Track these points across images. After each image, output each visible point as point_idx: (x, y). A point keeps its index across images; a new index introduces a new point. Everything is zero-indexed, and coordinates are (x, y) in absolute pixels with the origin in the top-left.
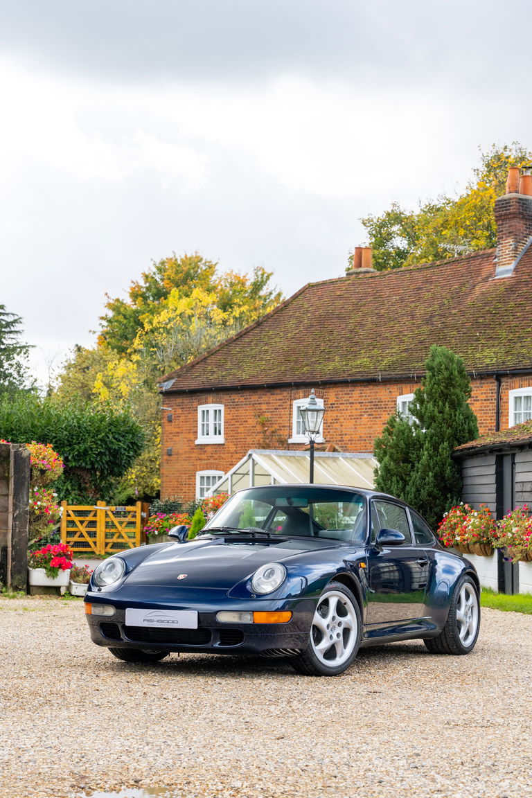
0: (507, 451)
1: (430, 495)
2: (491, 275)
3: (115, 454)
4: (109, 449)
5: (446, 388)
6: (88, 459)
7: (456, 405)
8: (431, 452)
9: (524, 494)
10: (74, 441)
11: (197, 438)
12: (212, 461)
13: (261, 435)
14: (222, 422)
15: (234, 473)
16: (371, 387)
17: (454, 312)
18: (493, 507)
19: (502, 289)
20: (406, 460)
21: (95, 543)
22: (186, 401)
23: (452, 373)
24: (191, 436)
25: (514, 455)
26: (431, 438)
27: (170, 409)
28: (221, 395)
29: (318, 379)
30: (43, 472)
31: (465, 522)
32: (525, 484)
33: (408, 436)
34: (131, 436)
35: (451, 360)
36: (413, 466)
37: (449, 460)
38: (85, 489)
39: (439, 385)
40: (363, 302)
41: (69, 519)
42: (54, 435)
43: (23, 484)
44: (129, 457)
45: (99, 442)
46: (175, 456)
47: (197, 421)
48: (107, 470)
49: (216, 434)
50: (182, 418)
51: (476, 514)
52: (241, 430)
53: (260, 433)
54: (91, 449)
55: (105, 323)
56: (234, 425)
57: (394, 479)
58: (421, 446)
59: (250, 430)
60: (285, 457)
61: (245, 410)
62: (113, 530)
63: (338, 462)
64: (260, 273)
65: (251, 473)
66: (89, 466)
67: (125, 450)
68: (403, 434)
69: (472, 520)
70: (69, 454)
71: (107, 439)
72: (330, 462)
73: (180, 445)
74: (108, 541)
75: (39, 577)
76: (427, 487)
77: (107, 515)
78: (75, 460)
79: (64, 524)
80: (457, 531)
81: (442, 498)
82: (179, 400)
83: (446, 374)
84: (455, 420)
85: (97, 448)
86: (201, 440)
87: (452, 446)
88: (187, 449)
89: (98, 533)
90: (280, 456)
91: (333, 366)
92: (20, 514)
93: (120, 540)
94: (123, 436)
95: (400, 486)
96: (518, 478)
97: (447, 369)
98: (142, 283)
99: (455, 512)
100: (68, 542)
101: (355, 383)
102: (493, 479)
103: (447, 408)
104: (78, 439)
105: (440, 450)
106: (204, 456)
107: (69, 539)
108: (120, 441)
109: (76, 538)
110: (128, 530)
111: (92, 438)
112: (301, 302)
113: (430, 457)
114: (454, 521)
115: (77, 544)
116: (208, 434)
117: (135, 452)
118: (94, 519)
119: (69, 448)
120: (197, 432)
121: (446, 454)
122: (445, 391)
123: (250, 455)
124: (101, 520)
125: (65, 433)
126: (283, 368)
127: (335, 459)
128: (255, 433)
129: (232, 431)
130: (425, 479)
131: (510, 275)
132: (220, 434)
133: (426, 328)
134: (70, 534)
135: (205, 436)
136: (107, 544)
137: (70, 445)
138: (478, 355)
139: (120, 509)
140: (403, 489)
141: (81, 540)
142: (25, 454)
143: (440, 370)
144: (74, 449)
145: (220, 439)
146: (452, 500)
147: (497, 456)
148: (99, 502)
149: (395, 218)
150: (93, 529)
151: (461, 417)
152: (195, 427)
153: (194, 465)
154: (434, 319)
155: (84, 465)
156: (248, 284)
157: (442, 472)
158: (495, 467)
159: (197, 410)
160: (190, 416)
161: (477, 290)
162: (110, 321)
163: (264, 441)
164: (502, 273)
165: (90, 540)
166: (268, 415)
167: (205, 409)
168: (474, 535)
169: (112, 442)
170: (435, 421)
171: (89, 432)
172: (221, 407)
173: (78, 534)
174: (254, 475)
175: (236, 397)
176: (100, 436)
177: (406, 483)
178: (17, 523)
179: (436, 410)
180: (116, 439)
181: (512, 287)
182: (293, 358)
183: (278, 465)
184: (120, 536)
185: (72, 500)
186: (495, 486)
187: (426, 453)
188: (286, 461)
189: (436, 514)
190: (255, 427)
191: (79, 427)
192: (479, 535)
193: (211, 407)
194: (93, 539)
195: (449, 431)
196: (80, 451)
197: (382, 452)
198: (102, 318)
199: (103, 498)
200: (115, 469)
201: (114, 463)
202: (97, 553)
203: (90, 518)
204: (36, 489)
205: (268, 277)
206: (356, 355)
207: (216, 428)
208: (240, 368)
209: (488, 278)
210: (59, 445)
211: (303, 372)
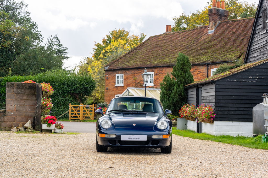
0: (199, 86)
1: (177, 101)
2: (207, 33)
3: (86, 89)
4: (84, 87)
5: (183, 66)
6: (77, 90)
7: (185, 72)
8: (177, 87)
9: (204, 100)
11: (115, 84)
12: (120, 91)
13: (135, 84)
14: (123, 80)
15: (123, 95)
16: (168, 68)
17: (195, 45)
18: (195, 105)
19: (210, 37)
20: (170, 90)
21: (80, 117)
22: (112, 73)
23: (184, 62)
24: (114, 84)
25: (201, 87)
26: (178, 83)
27: (107, 75)
28: (123, 71)
29: (152, 66)
30: (46, 92)
31: (187, 110)
32: (204, 97)
33: (170, 82)
34: (91, 83)
35: (184, 57)
36: (172, 92)
37: (183, 90)
38: (77, 100)
39: (180, 65)
40: (167, 42)
41: (72, 109)
42: (67, 83)
43: (39, 96)
44: (91, 90)
45: (81, 85)
46: (109, 90)
47: (115, 79)
48: (84, 94)
50: (111, 78)
51: (190, 107)
52: (129, 82)
54: (79, 87)
55: (95, 50)
56: (127, 80)
57: (165, 96)
58: (174, 85)
60: (139, 90)
61: (130, 76)
62: (85, 113)
63: (156, 92)
64: (142, 35)
65: (128, 95)
66: (78, 93)
67: (89, 87)
68: (169, 81)
69: (189, 109)
72: (154, 92)
73: (110, 87)
74: (84, 116)
75: (44, 126)
76: (176, 98)
77: (83, 108)
78: (73, 90)
79: (70, 111)
80: (184, 113)
81: (181, 102)
82: (110, 73)
83: (183, 62)
84: (185, 77)
86: (117, 85)
87: (184, 85)
88: (112, 88)
89: (81, 114)
90: (137, 90)
91: (157, 62)
92: (38, 106)
93: (87, 116)
94: (89, 83)
95: (167, 98)
96: (203, 95)
97: (183, 60)
98: (106, 38)
99: (185, 106)
100: (71, 116)
101: (163, 67)
102: (195, 96)
103: (183, 73)
104: (74, 84)
105: (180, 86)
106: (118, 90)
107: (72, 115)
108: (88, 85)
109: (74, 115)
110: (90, 113)
111: (79, 84)
112: (148, 42)
113: (177, 89)
114: (184, 109)
115: (74, 117)
116: (119, 83)
117: (93, 88)
118: (79, 109)
119: (72, 87)
120: (115, 83)
121: (182, 88)
122: (182, 67)
123: (128, 89)
124: (82, 110)
125: (70, 82)
126: (142, 63)
127: (155, 91)
128: (133, 83)
129: (126, 82)
130: (175, 96)
131: (213, 33)
132: (122, 83)
133: (186, 50)
134: (72, 114)
135: (118, 84)
136: (83, 117)
137: (72, 86)
138: (201, 58)
139: (88, 106)
140: (168, 99)
141: (75, 116)
142: (40, 86)
143: (180, 60)
144: (73, 87)
145: (122, 85)
146: (184, 103)
147: (197, 88)
148: (81, 104)
149: (183, 18)
150: (79, 112)
151: (188, 76)
152: (115, 81)
153: (114, 93)
154: (189, 47)
155: (76, 92)
156: (139, 38)
157: (181, 93)
158: (196, 91)
159: (115, 76)
160: (113, 78)
161: (202, 38)
162: (96, 50)
164: (210, 32)
165: (78, 116)
166: (137, 77)
167: (118, 75)
168: (189, 114)
169: (85, 85)
170: (179, 77)
171: (78, 82)
172: (123, 75)
173: (74, 114)
175: (127, 72)
176: (81, 83)
177: (169, 97)
178: (37, 109)
179: (179, 73)
180: (86, 84)
181: (213, 37)
182: (145, 59)
183: (136, 92)
184: (88, 115)
185: (73, 103)
186: (196, 98)
187: (176, 87)
188: (139, 91)
189: (179, 107)
190: (133, 81)
191: (75, 80)
192: (191, 114)
193: (120, 75)
194: (79, 116)
195: (183, 80)
196: (75, 88)
197: (162, 87)
198: (94, 49)
199: (83, 103)
200: (86, 93)
201: (86, 92)
202: (80, 120)
203: (78, 109)
204: (44, 98)
205: (145, 36)
206: (164, 58)
207: (121, 81)
208: (129, 62)
209: (206, 34)
210: (69, 86)
211: (148, 64)
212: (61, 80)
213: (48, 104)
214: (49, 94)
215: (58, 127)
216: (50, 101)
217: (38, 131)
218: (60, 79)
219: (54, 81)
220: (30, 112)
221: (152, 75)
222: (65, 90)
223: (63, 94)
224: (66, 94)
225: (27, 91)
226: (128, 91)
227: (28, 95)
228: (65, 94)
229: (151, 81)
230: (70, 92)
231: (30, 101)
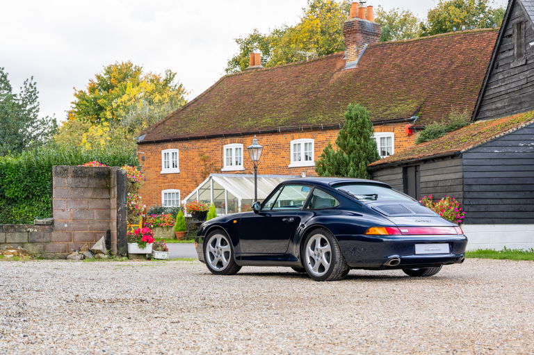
0: (411, 164)
2: (343, 67)
5: (361, 129)
8: (354, 168)
9: (428, 188)
11: (161, 170)
12: (171, 183)
13: (203, 167)
14: (178, 159)
16: (273, 136)
17: (321, 89)
19: (351, 75)
20: (338, 173)
22: (153, 147)
23: (364, 120)
24: (158, 169)
25: (417, 166)
27: (143, 153)
28: (176, 143)
29: (239, 131)
30: (133, 183)
32: (429, 183)
37: (366, 172)
40: (262, 85)
46: (148, 181)
47: (161, 160)
49: (174, 167)
50: (152, 158)
52: (190, 164)
55: (74, 106)
56: (186, 161)
58: (348, 164)
59: (196, 164)
61: (192, 152)
64: (168, 73)
65: (211, 188)
73: (150, 174)
75: (134, 248)
82: (149, 147)
84: (367, 148)
86: (164, 171)
87: (366, 164)
88: (155, 177)
90: (227, 177)
91: (248, 124)
92: (121, 209)
96: (422, 179)
97: (361, 117)
98: (96, 81)
101: (263, 133)
103: (362, 141)
105: (360, 166)
106: (165, 181)
112: (221, 86)
116: (168, 167)
120: (161, 166)
121: (364, 168)
123: (211, 177)
126: (216, 126)
128: (199, 166)
129: (184, 165)
131: (355, 67)
132: (176, 167)
133: (304, 100)
135: (167, 169)
142: (123, 172)
143: (356, 118)
145: (177, 170)
147: (404, 168)
149: (255, 38)
152: (160, 163)
153: (160, 186)
154: (309, 94)
156: (161, 80)
158: (401, 174)
159: (161, 153)
160: (156, 157)
161: (336, 76)
162: (77, 104)
164: (350, 66)
166: (207, 155)
167: (166, 152)
172: (177, 151)
174: (213, 189)
175: (186, 144)
178: (120, 215)
181: (357, 74)
182: (221, 120)
183: (228, 183)
187: (351, 168)
188: (232, 180)
190: (199, 162)
193: (170, 151)
195: (364, 154)
198: (73, 103)
204: (129, 194)
205: (174, 76)
206: (262, 116)
207: (174, 164)
208: (187, 127)
209: (341, 69)
211: (229, 128)
213: (136, 206)
214: (138, 185)
215: (160, 248)
217: (122, 256)
220: (100, 222)
221: (240, 149)
225: (93, 182)
226: (211, 180)
227: (95, 188)
229: (237, 162)
231: (99, 201)
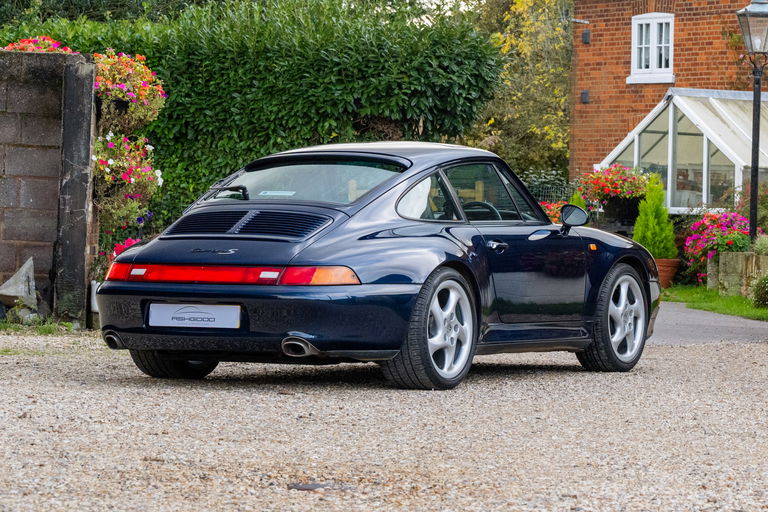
3: (444, 93)
4: (432, 86)
6: (393, 103)
10: (370, 71)
11: (629, 73)
13: (734, 69)
14: (671, 45)
15: (645, 130)
22: (612, 6)
24: (620, 70)
27: (586, 22)
30: (122, 105)
34: (473, 63)
42: (336, 60)
43: (79, 125)
44: (471, 101)
45: (414, 73)
46: (594, 105)
47: (630, 43)
48: (433, 122)
49: (660, 67)
50: (606, 38)
52: (702, 58)
53: (733, 63)
54: (400, 86)
56: (691, 49)
59: (718, 58)
60: (735, 102)
61: (708, 24)
65: (671, 129)
66: (396, 116)
67: (462, 87)
70: (362, 93)
71: (428, 69)
73: (600, 86)
78: (372, 104)
82: (601, 6)
85: (410, 83)
86: (637, 76)
90: (725, 101)
92: (72, 181)
94: (459, 64)
104: (376, 68)
106: (641, 105)
108: (454, 73)
111: (402, 65)
116: (647, 67)
117: (482, 92)
119: (361, 82)
120: (629, 63)
123: (670, 98)
125: (354, 56)
128: (724, 63)
129: (686, 60)
132: (667, 66)
135: (644, 70)
137: (364, 78)
142: (85, 69)
144: (369, 85)
145: (667, 75)
152: (626, 53)
153: (624, 121)
155: (387, 113)
159: (630, 24)
160: (618, 34)
163: (739, 79)
167: (644, 22)
169: (438, 74)
171: (394, 55)
172: (669, 18)
174: (678, 134)
175: (695, 2)
176: (415, 64)
178: (68, 197)
180: (445, 69)
183: (717, 114)
188: (736, 109)
190: (725, 53)
193: (654, 18)
196: (380, 88)
201: (444, 111)
204: (110, 136)
207: (661, 56)
210: (344, 77)
212: (303, 44)
213: (130, 172)
214: (136, 113)
216: (146, 152)
217: (71, 319)
218: (302, 39)
219: (267, 50)
220: (35, 215)
222: (325, 101)
223: (317, 123)
224: (334, 124)
225: (22, 98)
226: (671, 108)
227: (25, 117)
228: (327, 125)
230: (350, 109)
231: (37, 155)
